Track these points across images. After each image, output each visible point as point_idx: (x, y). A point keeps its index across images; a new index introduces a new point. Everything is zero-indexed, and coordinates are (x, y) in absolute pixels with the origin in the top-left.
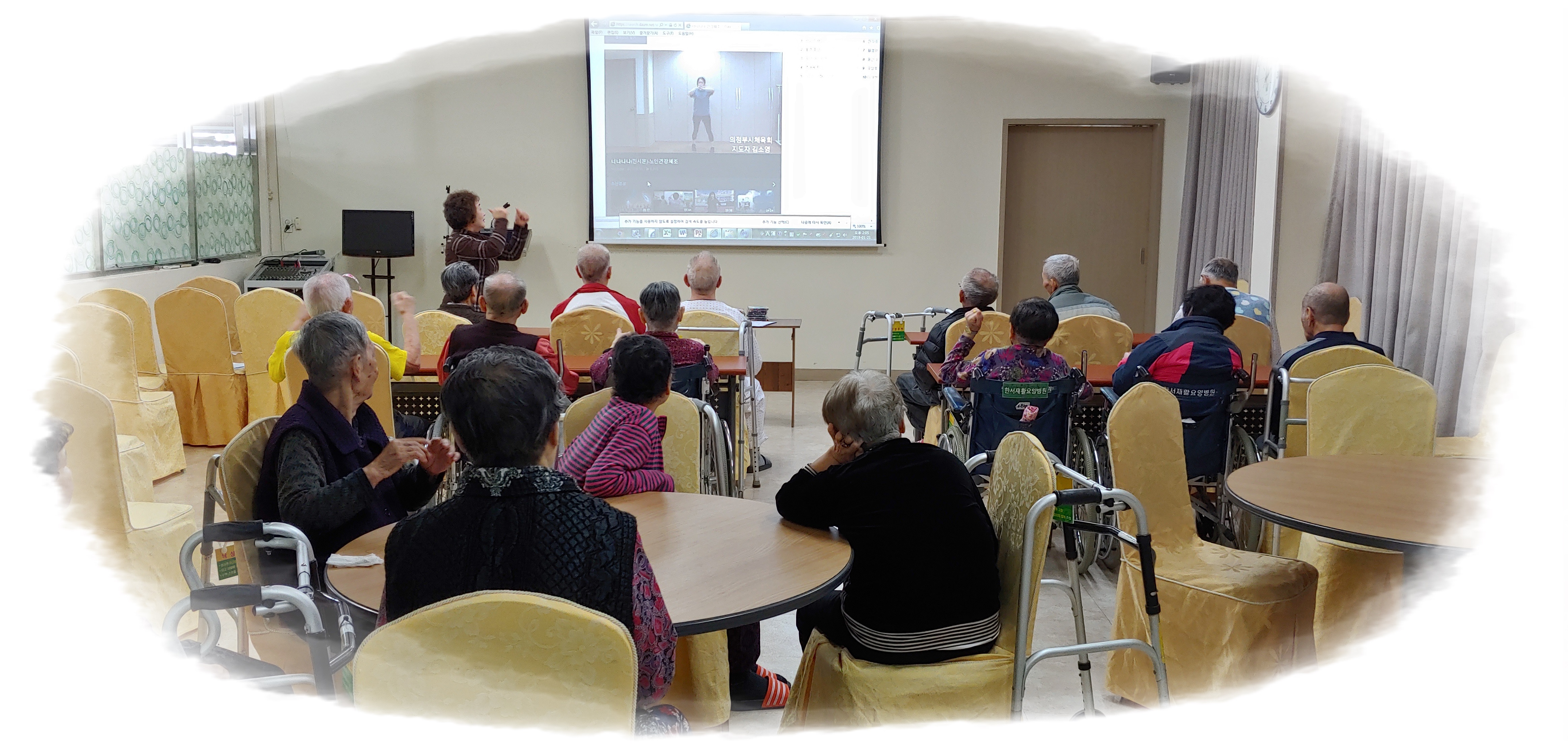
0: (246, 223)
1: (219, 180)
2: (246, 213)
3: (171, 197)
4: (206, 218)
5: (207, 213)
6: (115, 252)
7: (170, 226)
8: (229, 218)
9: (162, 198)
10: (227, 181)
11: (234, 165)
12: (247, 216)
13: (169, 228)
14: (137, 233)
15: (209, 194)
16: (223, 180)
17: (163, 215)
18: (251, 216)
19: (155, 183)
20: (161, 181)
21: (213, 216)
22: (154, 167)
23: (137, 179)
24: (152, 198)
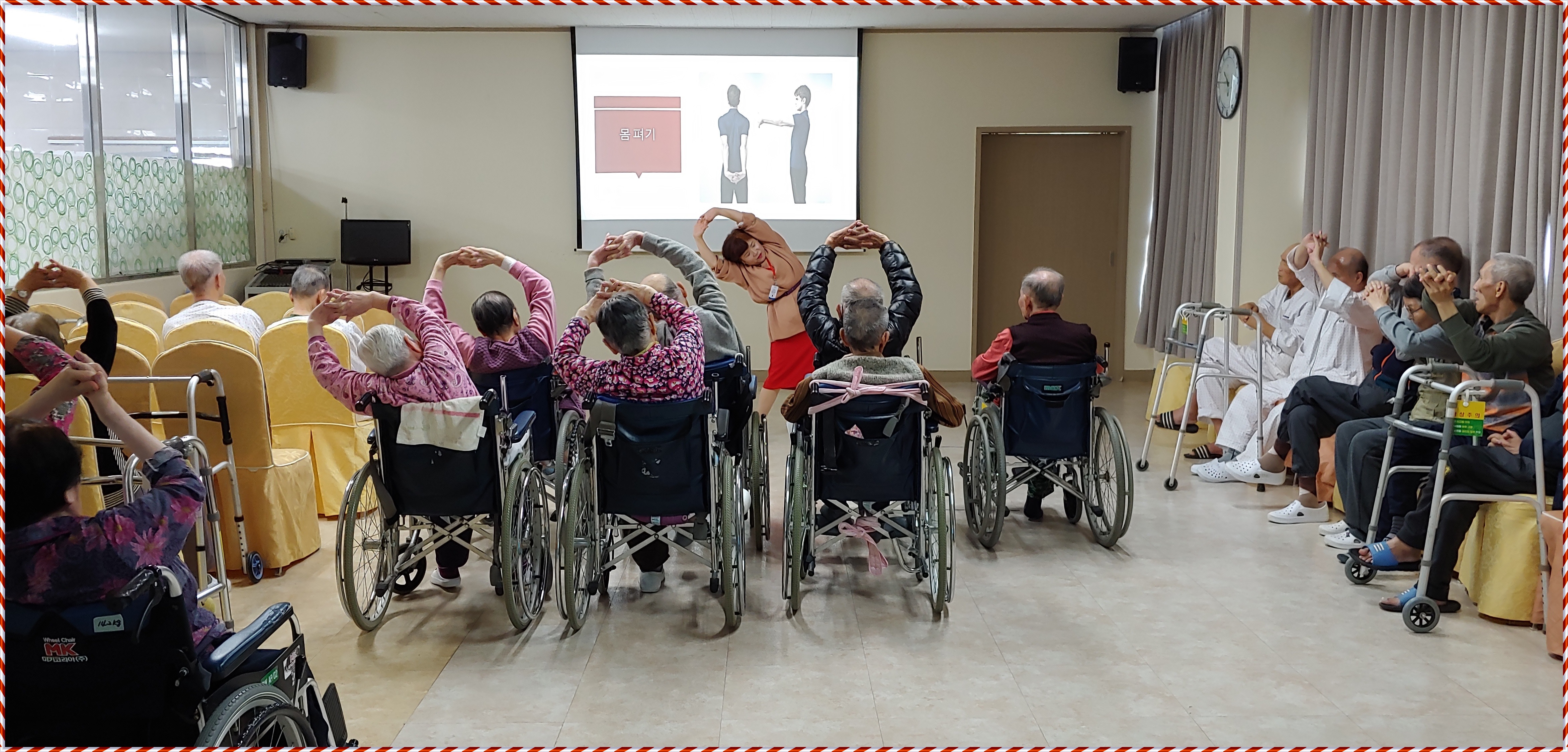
0: (242, 234)
1: (217, 191)
2: (241, 223)
3: (171, 207)
4: (204, 228)
5: (204, 223)
7: (171, 236)
9: (163, 207)
10: (224, 192)
11: (230, 176)
12: (243, 226)
13: (169, 238)
14: (140, 242)
16: (220, 191)
17: (164, 225)
18: (246, 227)
19: (157, 194)
20: (162, 193)
21: (211, 226)
22: (156, 178)
23: (140, 190)
24: (153, 209)
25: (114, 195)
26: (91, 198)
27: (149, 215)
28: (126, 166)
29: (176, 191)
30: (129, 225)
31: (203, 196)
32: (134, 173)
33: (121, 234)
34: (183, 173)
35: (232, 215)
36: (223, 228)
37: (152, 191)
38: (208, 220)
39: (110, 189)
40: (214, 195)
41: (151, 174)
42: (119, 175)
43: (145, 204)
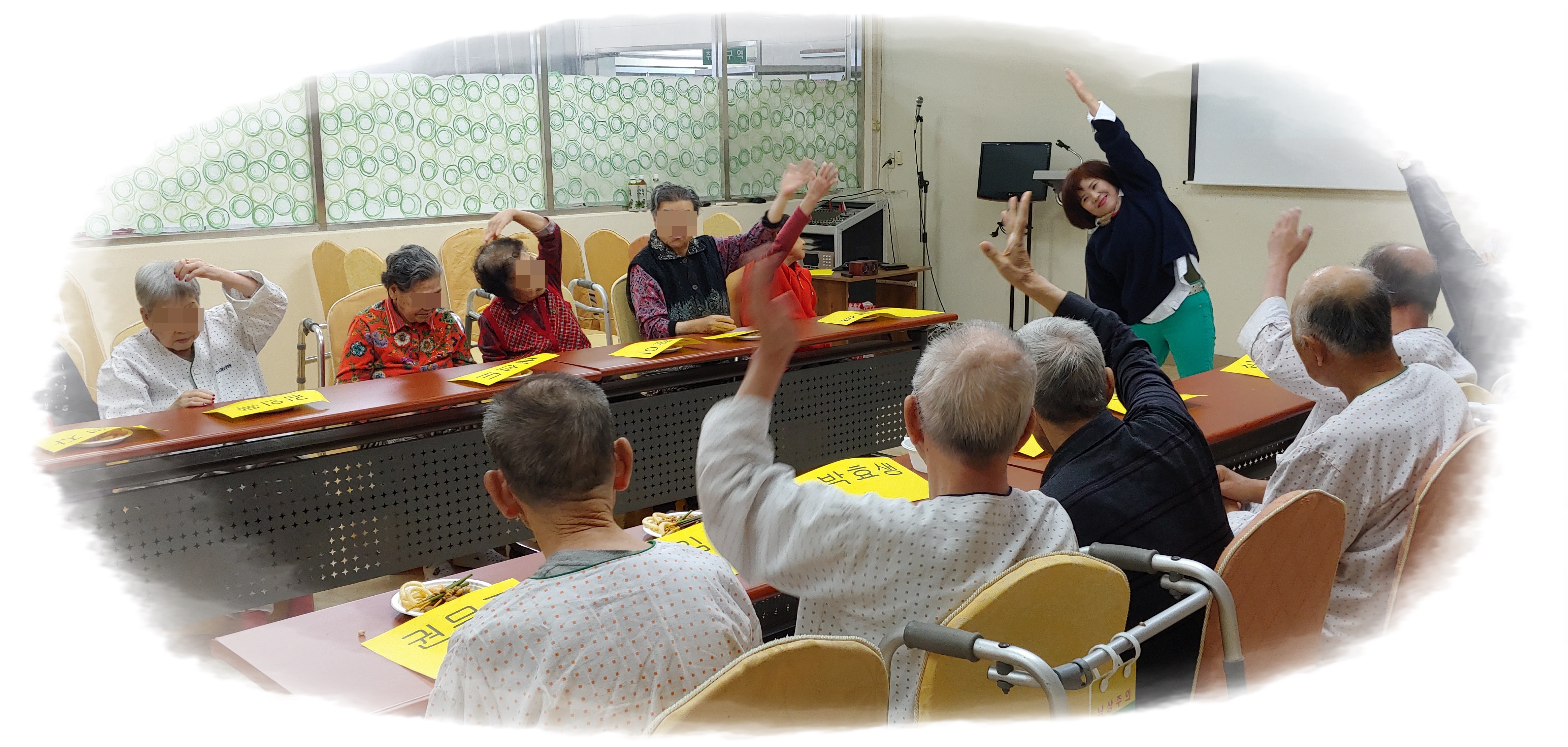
0: (841, 159)
1: (788, 110)
2: (842, 147)
3: (689, 131)
4: (757, 153)
5: (761, 149)
6: (583, 191)
7: (686, 162)
8: (805, 154)
9: (672, 132)
10: (805, 112)
11: (819, 95)
12: (845, 150)
13: (684, 166)
14: (625, 171)
15: (766, 128)
16: (795, 111)
17: (673, 151)
18: (852, 150)
19: (659, 116)
20: (671, 114)
21: (772, 150)
22: (660, 99)
23: (628, 112)
24: (652, 133)
25: (576, 120)
26: (533, 125)
27: (644, 142)
28: (602, 87)
29: (698, 113)
30: (603, 151)
31: (757, 119)
32: (618, 94)
33: (589, 163)
34: (715, 92)
35: (821, 137)
36: (799, 152)
37: (652, 115)
38: (766, 144)
39: (569, 113)
40: (782, 117)
41: (650, 94)
42: (588, 98)
43: (637, 127)
